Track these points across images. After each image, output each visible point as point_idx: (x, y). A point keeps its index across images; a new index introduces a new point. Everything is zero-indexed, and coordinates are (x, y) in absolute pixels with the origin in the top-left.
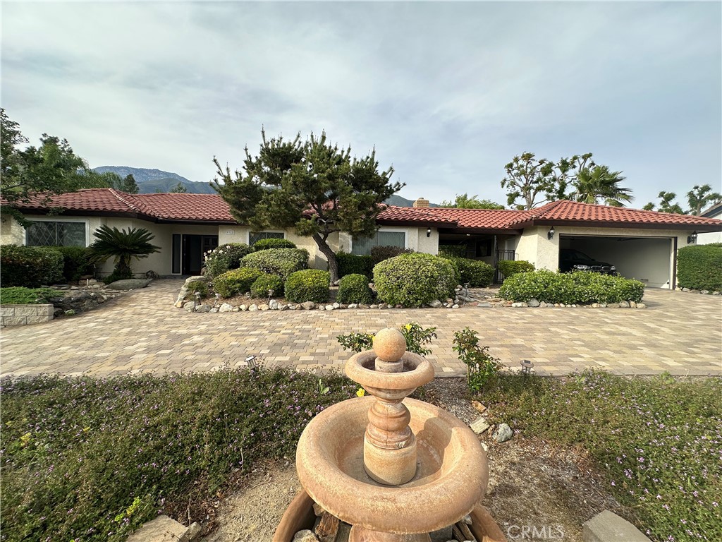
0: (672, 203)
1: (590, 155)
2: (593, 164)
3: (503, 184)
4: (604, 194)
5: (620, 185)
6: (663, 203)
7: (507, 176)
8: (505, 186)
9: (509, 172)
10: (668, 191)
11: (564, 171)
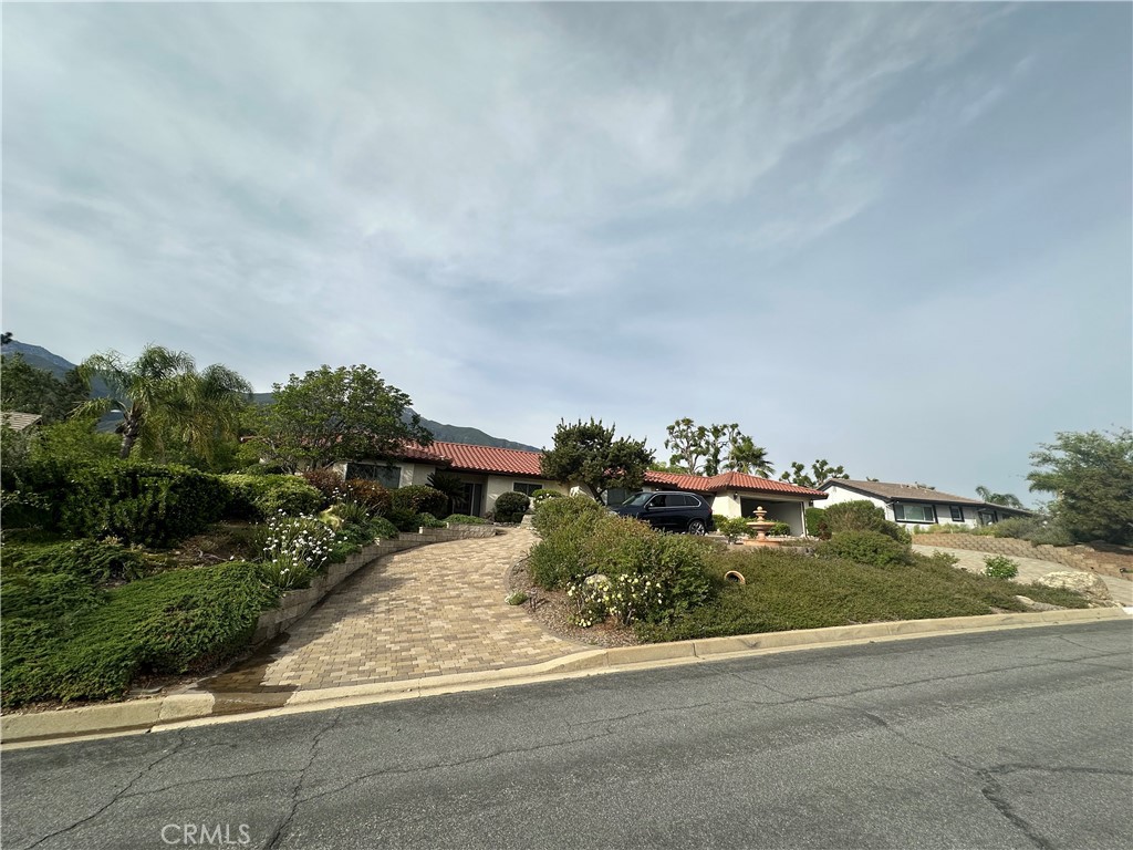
0: (803, 473)
1: (737, 426)
2: (739, 433)
3: (667, 445)
4: (755, 465)
5: (765, 458)
6: (796, 473)
7: (669, 437)
8: (669, 447)
9: (671, 433)
10: (799, 463)
11: (717, 437)
